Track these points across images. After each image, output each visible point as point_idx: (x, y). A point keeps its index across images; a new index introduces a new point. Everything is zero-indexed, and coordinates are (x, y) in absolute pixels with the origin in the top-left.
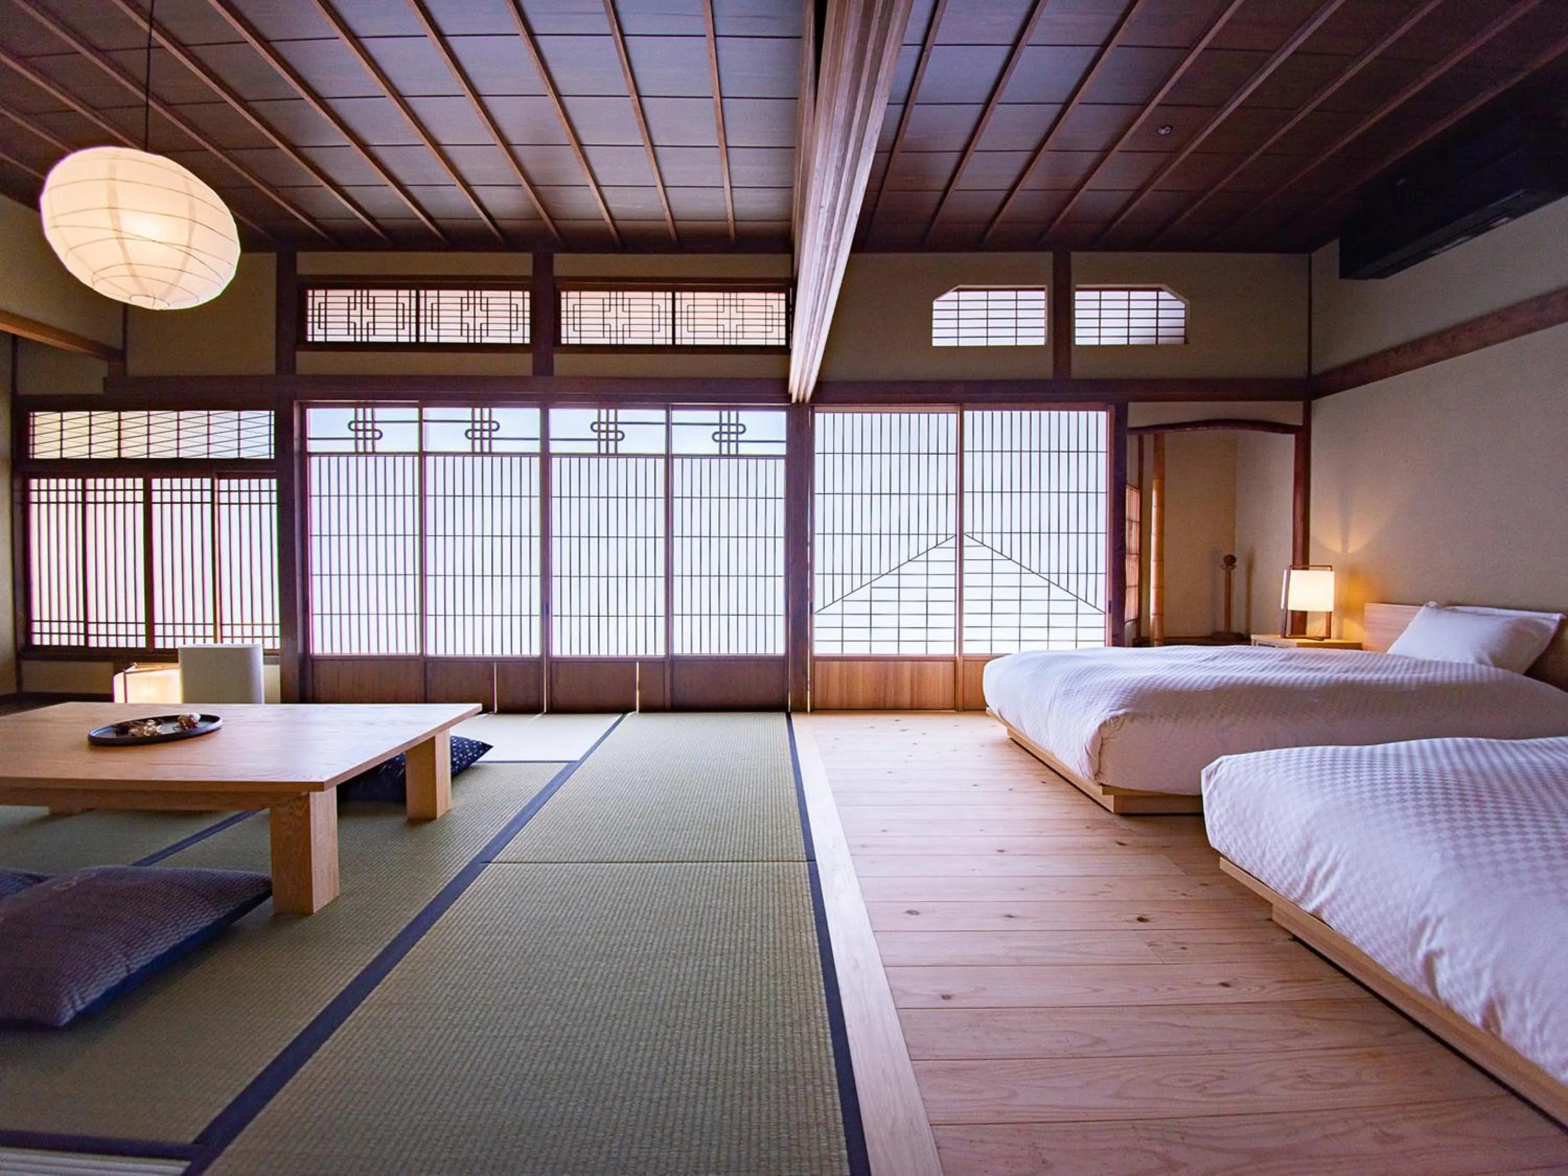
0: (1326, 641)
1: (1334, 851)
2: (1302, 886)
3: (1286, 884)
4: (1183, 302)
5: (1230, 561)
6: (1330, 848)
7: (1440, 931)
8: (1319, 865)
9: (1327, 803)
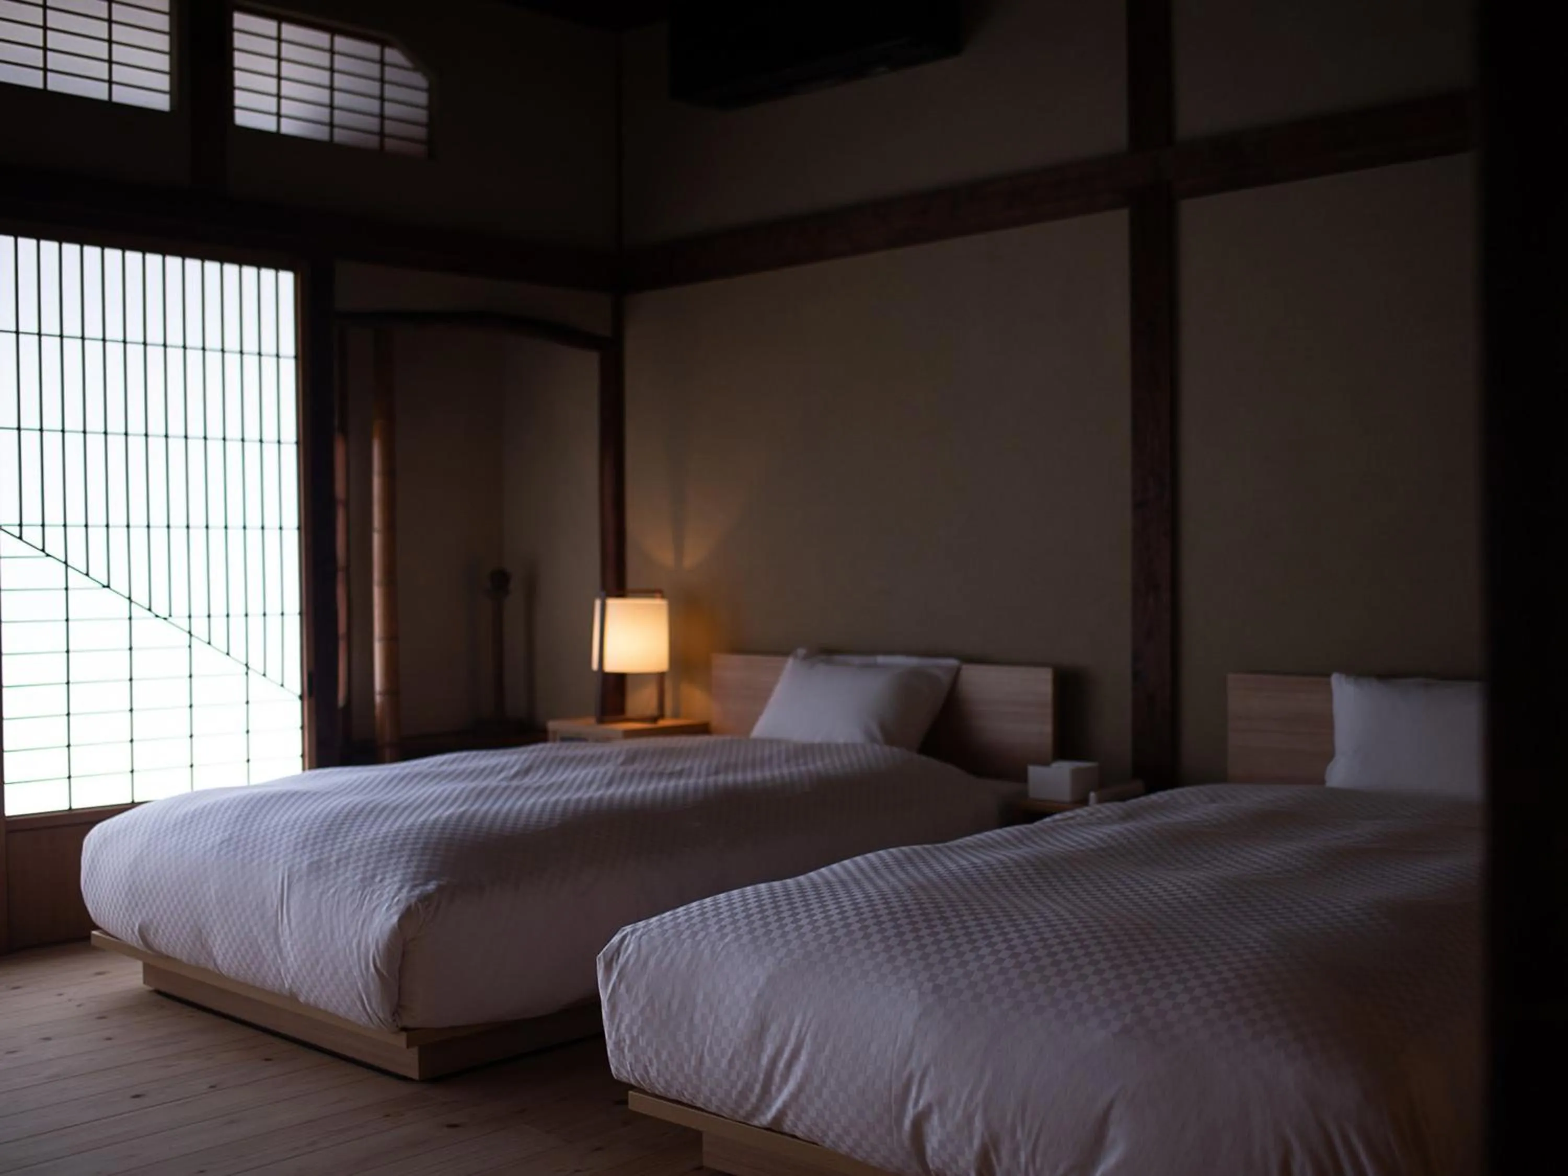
0: (662, 723)
1: (797, 1024)
2: (757, 1088)
3: (734, 1094)
4: (425, 74)
5: (501, 580)
6: (791, 1022)
7: (927, 1086)
8: (779, 1052)
9: (781, 960)
